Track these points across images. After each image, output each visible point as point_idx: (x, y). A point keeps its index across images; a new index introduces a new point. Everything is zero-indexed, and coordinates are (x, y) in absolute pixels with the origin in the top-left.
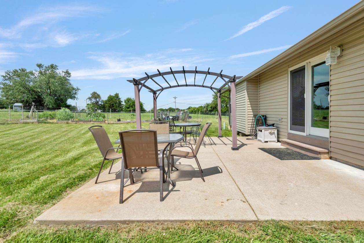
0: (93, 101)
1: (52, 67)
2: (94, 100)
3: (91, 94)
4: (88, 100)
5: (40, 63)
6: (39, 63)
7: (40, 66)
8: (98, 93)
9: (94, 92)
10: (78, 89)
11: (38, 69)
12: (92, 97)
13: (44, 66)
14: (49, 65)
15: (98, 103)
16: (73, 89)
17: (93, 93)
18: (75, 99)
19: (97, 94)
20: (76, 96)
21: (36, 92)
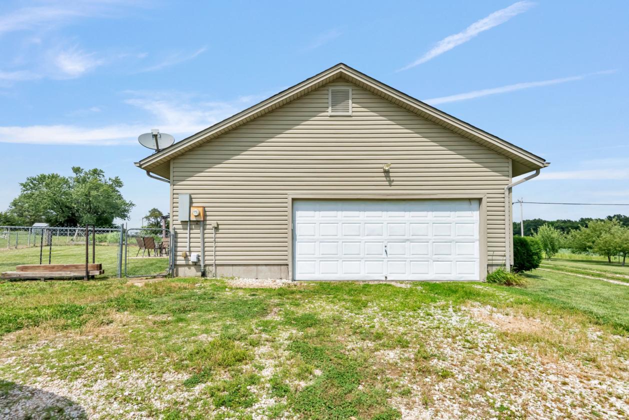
0: (151, 222)
1: (95, 172)
2: (153, 220)
3: (150, 212)
4: (145, 220)
5: (78, 166)
6: (76, 166)
7: (77, 170)
8: (159, 210)
9: (154, 209)
10: (132, 205)
11: (74, 175)
12: (150, 216)
13: (84, 171)
14: (91, 170)
15: (159, 223)
16: (125, 204)
17: (152, 210)
18: (126, 218)
19: (159, 212)
20: (128, 215)
21: (70, 208)
